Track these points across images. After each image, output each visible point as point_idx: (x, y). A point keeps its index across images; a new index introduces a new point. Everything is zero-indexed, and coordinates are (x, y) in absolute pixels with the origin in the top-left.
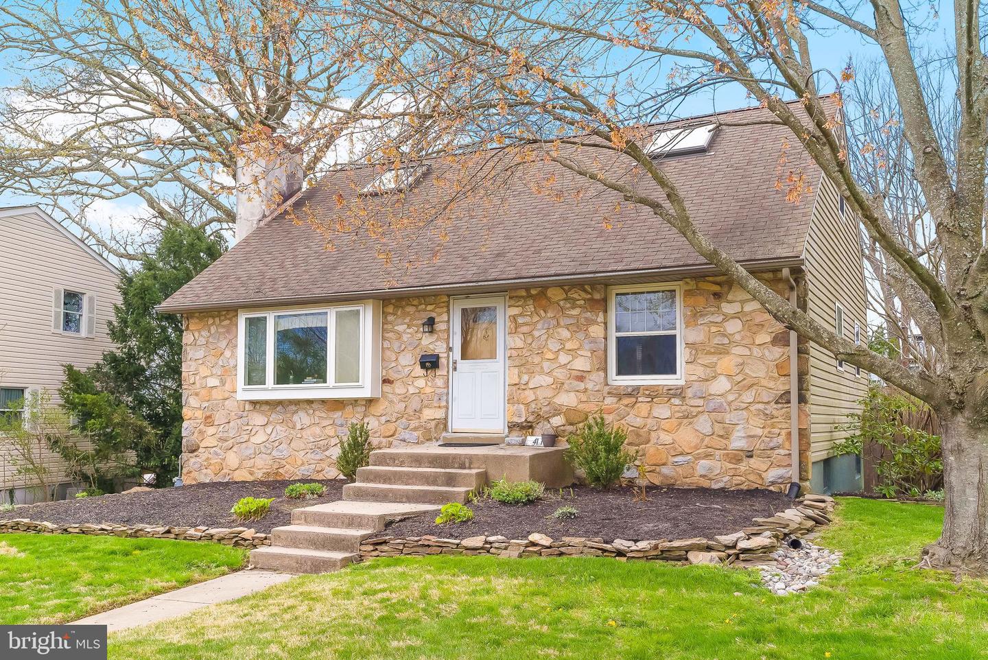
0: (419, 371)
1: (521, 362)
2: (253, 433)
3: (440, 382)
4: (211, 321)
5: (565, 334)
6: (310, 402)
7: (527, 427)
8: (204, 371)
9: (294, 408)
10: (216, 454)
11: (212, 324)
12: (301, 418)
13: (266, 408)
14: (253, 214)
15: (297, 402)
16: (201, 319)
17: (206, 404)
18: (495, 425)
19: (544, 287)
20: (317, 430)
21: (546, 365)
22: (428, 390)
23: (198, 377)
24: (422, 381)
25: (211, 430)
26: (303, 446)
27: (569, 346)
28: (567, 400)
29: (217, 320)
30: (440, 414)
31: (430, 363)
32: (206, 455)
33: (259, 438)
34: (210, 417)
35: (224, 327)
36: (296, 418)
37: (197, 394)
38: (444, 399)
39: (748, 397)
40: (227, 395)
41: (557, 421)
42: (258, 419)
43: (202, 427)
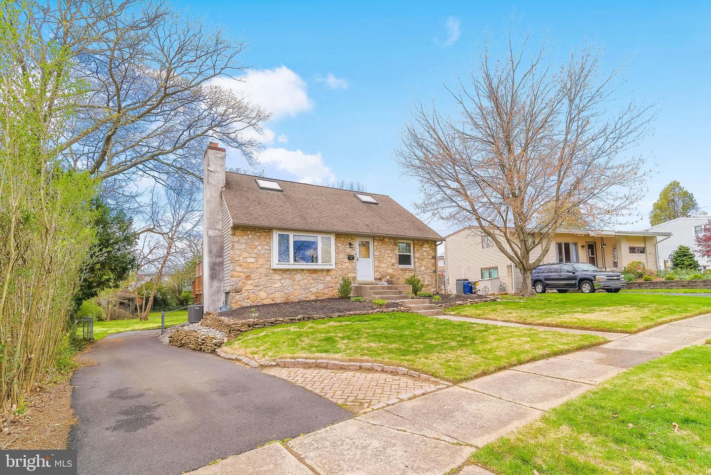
0: (346, 260)
1: (379, 259)
2: (274, 283)
3: (354, 264)
4: (249, 232)
5: (389, 252)
6: (303, 270)
7: (380, 279)
8: (245, 255)
9: (295, 272)
10: (253, 293)
11: (250, 234)
12: (298, 277)
13: (281, 272)
14: (218, 184)
15: (297, 270)
16: (243, 231)
17: (245, 270)
18: (371, 279)
19: (384, 237)
20: (306, 281)
21: (385, 261)
22: (349, 267)
23: (241, 258)
24: (347, 264)
25: (250, 282)
26: (299, 288)
27: (390, 255)
28: (390, 271)
29: (253, 233)
30: (353, 275)
31: (351, 258)
32: (247, 293)
33: (278, 285)
34: (249, 276)
35: (257, 236)
36: (295, 276)
37: (241, 266)
38: (354, 270)
39: (428, 271)
40: (259, 266)
41: (388, 277)
42: (277, 277)
43: (244, 280)
